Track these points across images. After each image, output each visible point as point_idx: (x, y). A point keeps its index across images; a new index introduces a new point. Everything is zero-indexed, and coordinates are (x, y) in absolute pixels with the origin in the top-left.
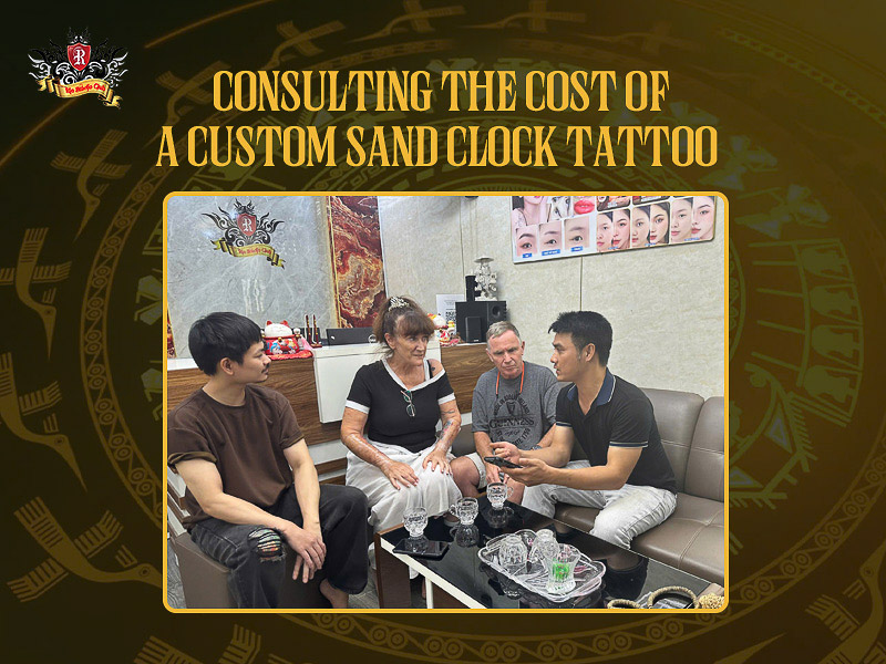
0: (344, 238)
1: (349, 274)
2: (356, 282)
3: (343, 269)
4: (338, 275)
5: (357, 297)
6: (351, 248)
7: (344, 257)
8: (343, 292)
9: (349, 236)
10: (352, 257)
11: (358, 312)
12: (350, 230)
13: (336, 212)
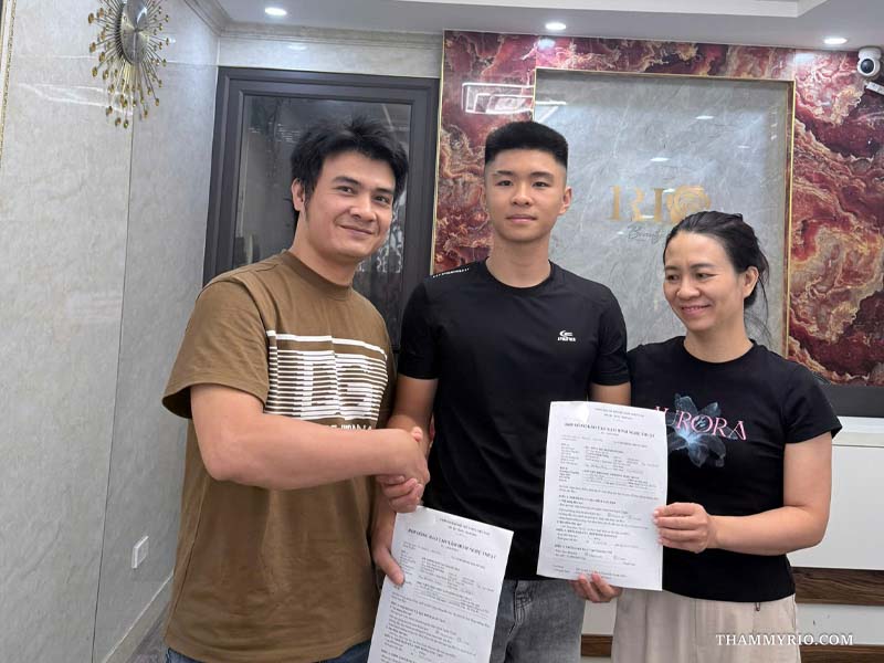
0: (812, 199)
1: (814, 261)
2: (827, 274)
3: (802, 251)
4: (793, 261)
5: (824, 302)
6: (825, 216)
7: (807, 230)
8: (798, 291)
9: (821, 194)
10: (823, 230)
11: (823, 328)
12: (823, 183)
13: (804, 155)
